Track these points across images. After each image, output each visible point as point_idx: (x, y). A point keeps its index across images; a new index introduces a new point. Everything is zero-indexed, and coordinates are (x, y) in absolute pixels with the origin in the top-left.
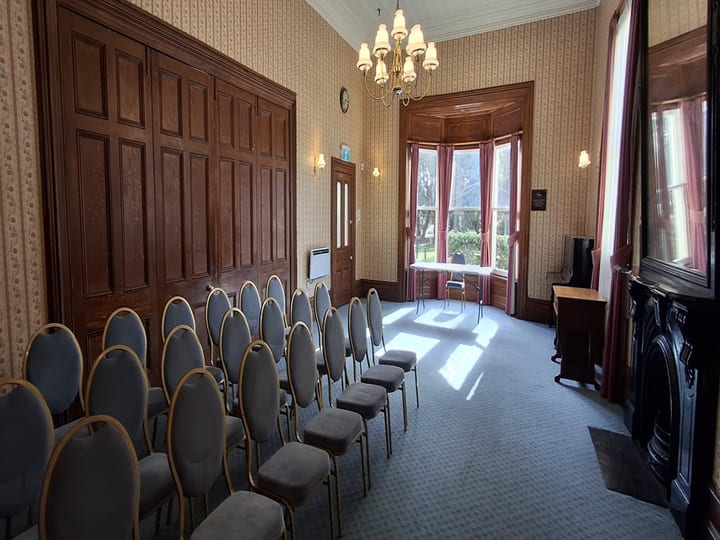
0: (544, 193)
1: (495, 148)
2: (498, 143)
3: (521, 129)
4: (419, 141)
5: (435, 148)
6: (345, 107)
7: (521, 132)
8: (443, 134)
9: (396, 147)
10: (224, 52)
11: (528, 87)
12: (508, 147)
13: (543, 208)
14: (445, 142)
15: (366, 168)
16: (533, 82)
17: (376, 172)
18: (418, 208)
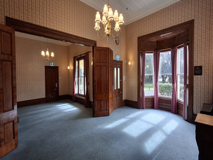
0: (201, 67)
1: (178, 50)
2: (179, 48)
3: (188, 41)
4: (145, 51)
5: (152, 53)
6: (118, 42)
7: (188, 42)
8: (156, 47)
9: (137, 54)
10: (68, 32)
11: (192, 22)
12: (182, 49)
13: (201, 74)
14: (157, 50)
15: (127, 62)
16: (193, 20)
17: (129, 63)
18: (145, 75)
